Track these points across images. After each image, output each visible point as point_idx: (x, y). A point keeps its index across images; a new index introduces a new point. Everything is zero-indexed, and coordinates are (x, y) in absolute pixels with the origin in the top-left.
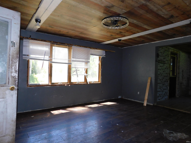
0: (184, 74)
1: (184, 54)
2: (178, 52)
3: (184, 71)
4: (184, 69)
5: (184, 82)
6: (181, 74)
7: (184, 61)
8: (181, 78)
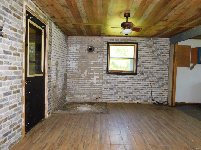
0: (59, 69)
1: (59, 32)
2: (48, 23)
3: (59, 62)
4: (59, 60)
5: (59, 83)
6: (55, 69)
7: (59, 46)
8: (55, 77)
